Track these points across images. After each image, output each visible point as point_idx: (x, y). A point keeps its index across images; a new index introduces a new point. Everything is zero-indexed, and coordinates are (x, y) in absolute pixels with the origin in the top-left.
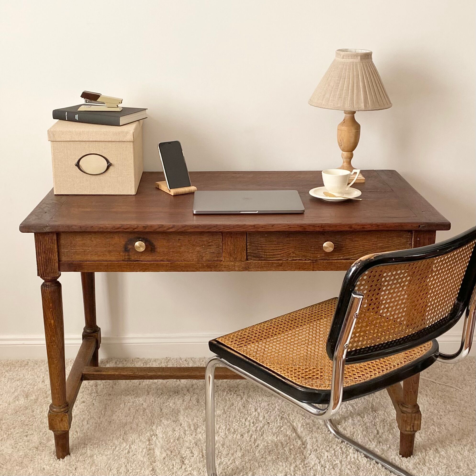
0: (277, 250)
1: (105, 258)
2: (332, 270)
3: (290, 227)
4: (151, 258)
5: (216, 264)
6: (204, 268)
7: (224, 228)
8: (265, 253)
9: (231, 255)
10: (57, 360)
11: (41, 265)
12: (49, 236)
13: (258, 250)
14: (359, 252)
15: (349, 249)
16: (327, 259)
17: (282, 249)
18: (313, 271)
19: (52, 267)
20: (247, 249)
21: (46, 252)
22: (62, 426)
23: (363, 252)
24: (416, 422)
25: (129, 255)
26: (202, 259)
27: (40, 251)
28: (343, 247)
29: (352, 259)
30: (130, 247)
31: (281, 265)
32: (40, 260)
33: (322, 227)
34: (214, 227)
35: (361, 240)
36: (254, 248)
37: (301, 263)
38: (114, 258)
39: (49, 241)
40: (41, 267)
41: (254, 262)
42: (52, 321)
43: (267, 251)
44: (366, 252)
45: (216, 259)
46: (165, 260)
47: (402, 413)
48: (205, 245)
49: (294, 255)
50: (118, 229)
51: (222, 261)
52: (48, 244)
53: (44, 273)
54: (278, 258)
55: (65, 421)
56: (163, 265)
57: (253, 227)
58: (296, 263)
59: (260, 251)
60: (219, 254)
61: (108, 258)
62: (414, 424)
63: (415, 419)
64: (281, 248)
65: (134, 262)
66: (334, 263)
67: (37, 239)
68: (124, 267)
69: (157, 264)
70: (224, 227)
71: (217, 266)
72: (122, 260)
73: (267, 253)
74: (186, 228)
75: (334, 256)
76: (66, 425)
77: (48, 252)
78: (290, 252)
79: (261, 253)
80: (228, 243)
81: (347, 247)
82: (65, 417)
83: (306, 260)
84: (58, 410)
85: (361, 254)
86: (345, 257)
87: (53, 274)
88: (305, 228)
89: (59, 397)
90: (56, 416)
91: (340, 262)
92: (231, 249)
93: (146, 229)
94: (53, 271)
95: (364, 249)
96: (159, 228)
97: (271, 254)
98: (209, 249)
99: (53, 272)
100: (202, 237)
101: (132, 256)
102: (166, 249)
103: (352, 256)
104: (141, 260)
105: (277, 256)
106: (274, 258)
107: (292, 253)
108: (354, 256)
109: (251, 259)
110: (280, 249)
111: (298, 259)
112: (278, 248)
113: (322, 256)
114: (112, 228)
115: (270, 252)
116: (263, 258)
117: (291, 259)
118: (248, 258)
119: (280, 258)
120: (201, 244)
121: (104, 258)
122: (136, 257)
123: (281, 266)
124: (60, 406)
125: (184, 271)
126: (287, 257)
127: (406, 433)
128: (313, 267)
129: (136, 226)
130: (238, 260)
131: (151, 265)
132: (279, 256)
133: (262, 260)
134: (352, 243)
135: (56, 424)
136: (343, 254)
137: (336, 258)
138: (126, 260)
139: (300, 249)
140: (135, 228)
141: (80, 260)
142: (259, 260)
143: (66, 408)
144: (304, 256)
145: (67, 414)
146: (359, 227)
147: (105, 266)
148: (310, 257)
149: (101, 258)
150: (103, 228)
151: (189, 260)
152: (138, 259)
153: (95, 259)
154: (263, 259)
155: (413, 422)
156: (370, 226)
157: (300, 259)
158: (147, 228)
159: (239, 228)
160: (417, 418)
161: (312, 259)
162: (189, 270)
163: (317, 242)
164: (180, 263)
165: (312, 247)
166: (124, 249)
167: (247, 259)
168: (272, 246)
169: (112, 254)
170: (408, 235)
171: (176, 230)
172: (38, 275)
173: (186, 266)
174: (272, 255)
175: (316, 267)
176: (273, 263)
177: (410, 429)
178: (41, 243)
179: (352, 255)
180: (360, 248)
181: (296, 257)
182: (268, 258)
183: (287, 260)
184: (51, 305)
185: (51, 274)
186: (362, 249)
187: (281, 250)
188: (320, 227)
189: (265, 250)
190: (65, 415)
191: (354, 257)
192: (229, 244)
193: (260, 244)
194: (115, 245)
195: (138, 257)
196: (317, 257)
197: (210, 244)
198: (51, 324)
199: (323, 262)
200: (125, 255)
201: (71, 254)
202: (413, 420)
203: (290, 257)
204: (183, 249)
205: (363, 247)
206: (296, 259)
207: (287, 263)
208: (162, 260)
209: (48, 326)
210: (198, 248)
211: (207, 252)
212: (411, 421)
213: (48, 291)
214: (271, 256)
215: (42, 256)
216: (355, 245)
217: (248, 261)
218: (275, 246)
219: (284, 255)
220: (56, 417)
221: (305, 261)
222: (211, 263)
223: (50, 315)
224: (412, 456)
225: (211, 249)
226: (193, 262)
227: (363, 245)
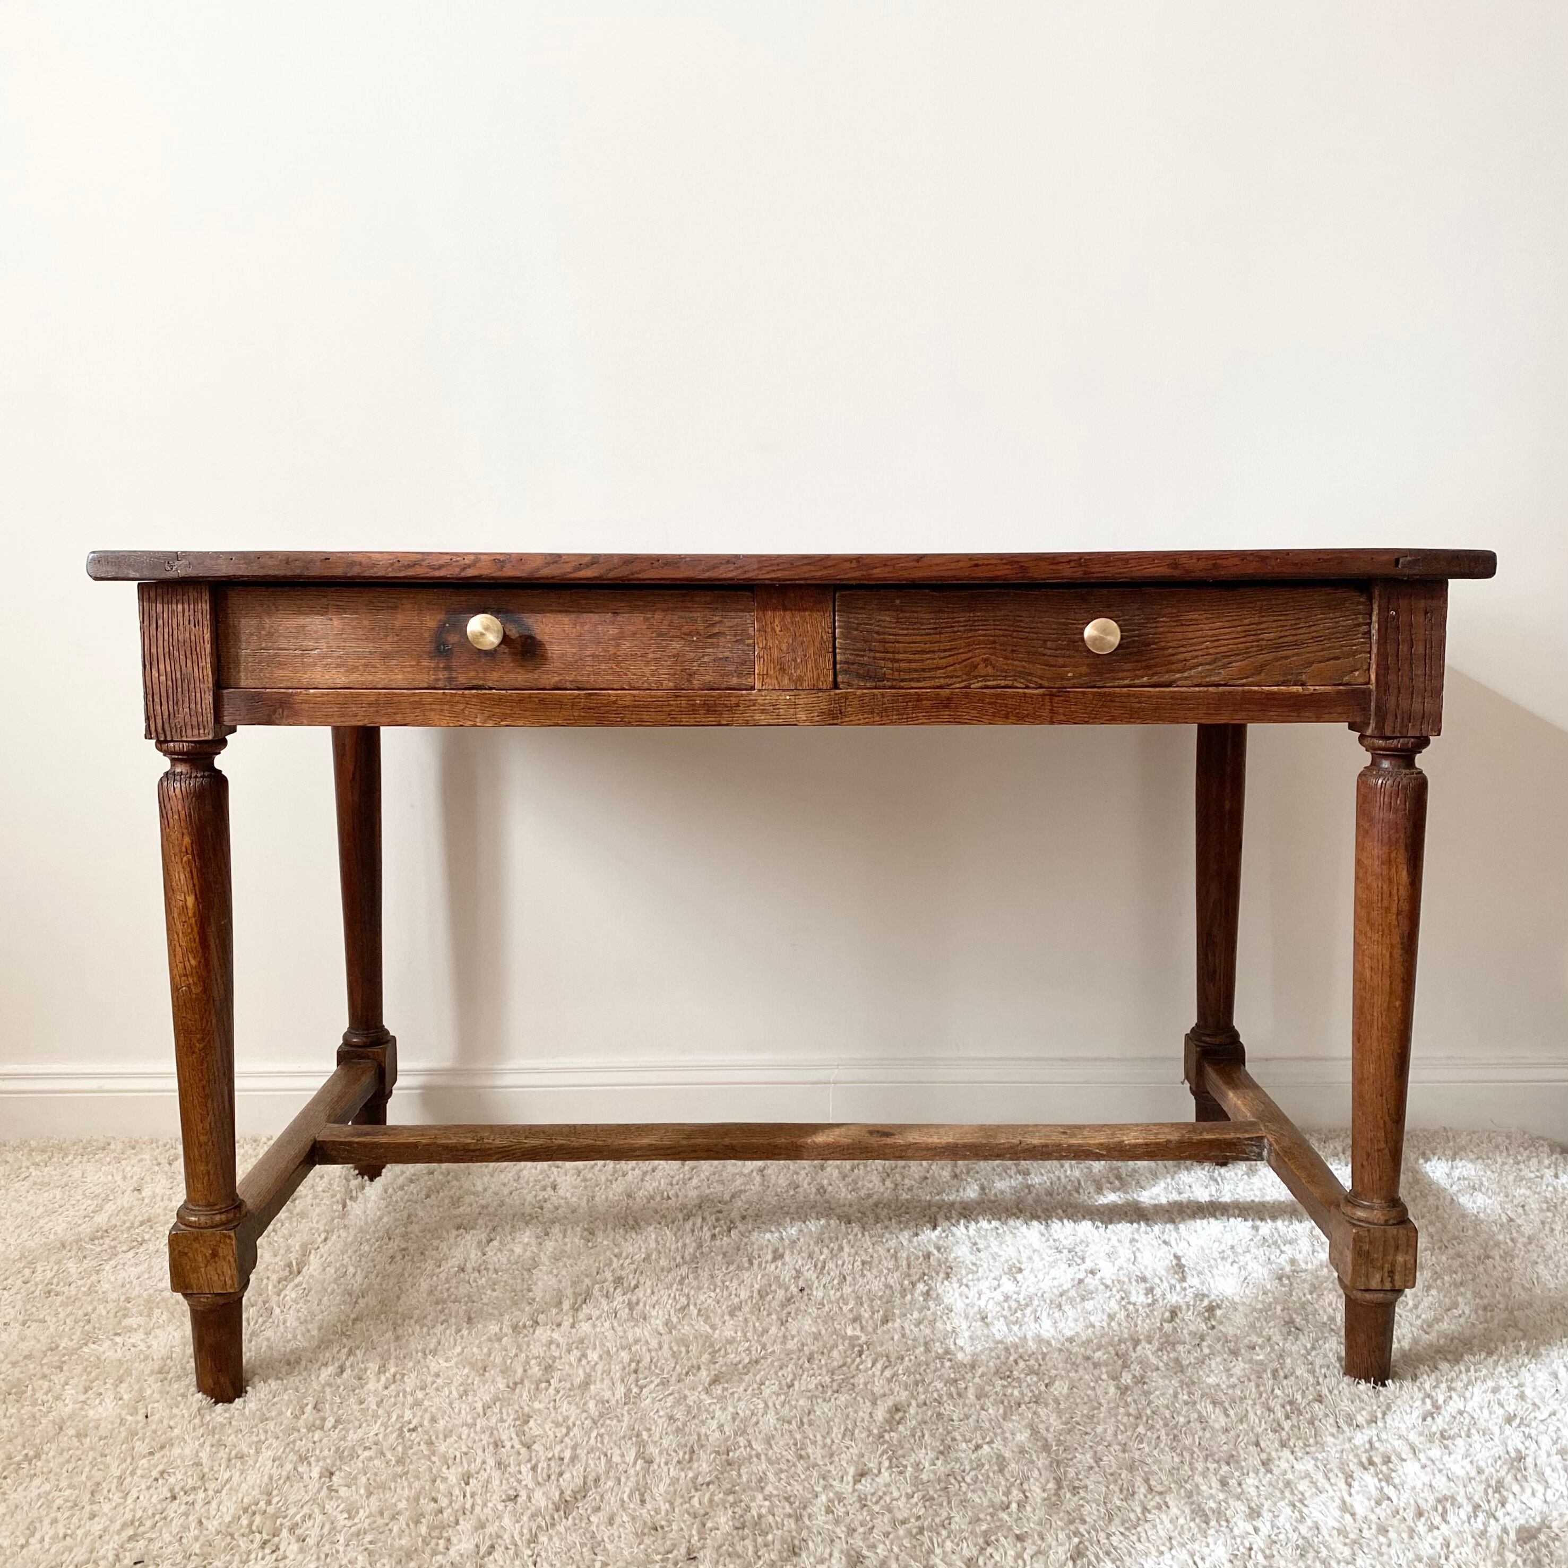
0: (934, 652)
1: (371, 678)
2: (1112, 720)
3: (976, 565)
4: (520, 677)
5: (734, 700)
6: (694, 712)
7: (759, 569)
8: (896, 665)
9: (783, 670)
10: (203, 1039)
11: (157, 700)
12: (186, 597)
13: (872, 654)
14: (1200, 660)
15: (1170, 651)
16: (1099, 684)
17: (950, 650)
18: (1052, 723)
19: (193, 706)
20: (834, 648)
21: (176, 654)
22: (216, 1278)
23: (1214, 661)
24: (1400, 1259)
25: (448, 668)
26: (689, 681)
27: (154, 650)
28: (1149, 645)
29: (1179, 683)
30: (453, 639)
31: (947, 703)
32: (155, 680)
33: (1081, 565)
34: (728, 562)
35: (1207, 619)
36: (859, 645)
37: (1013, 696)
38: (400, 677)
39: (186, 614)
40: (158, 707)
41: (859, 692)
42: (190, 901)
43: (901, 656)
44: (1226, 660)
45: (735, 681)
46: (569, 685)
47: (1354, 1225)
48: (698, 633)
49: (990, 670)
50: (409, 566)
51: (753, 688)
52: (181, 627)
53: (167, 726)
54: (938, 682)
55: (224, 1258)
56: (559, 704)
57: (854, 564)
58: (998, 696)
59: (878, 655)
60: (744, 663)
61: (380, 678)
62: (1393, 1265)
63: (1397, 1248)
64: (948, 645)
65: (467, 692)
66: (1121, 695)
67: (146, 608)
68: (432, 710)
69: (542, 701)
70: (759, 562)
71: (738, 705)
72: (425, 685)
73: (903, 665)
74: (635, 567)
75: (1121, 675)
76: (228, 1271)
77: (182, 652)
78: (978, 659)
79: (882, 663)
80: (773, 629)
81: (1163, 644)
82: (225, 1243)
83: (1027, 687)
84: (203, 1219)
85: (1208, 667)
86: (1155, 679)
87: (196, 732)
88: (1024, 569)
89: (208, 1173)
90: (196, 1239)
91: (1141, 694)
92: (784, 647)
93: (502, 567)
94: (194, 719)
95: (1218, 650)
96: (548, 564)
97: (914, 665)
98: (712, 645)
99: (195, 723)
100: (689, 605)
101: (460, 670)
102: (572, 646)
103: (1178, 675)
104: (491, 684)
105: (932, 674)
106: (925, 679)
107: (982, 665)
108: (1186, 674)
109: (850, 685)
110: (945, 651)
111: (1003, 683)
112: (936, 647)
113: (1081, 675)
114: (392, 564)
115: (910, 661)
116: (888, 680)
117: (980, 684)
118: (840, 678)
119: (942, 681)
120: (685, 629)
121: (368, 678)
122: (473, 674)
123: (947, 706)
124: (210, 1205)
125: (629, 724)
126: (964, 677)
127: (1368, 1296)
128: (1052, 711)
129: (472, 557)
130: (805, 685)
131: (521, 701)
132: (940, 673)
133: (884, 687)
134: (1177, 629)
135: (195, 1270)
136: (1148, 667)
137: (1126, 682)
138: (440, 684)
139: (1010, 648)
140: (469, 566)
141: (289, 684)
142: (876, 688)
143: (231, 1215)
144: (1024, 674)
145: (232, 1234)
146: (1202, 564)
147: (370, 704)
148: (1041, 678)
149: (355, 678)
150: (360, 564)
151: (646, 685)
152: (481, 683)
153: (338, 681)
154: (889, 684)
155: (1390, 1258)
156: (1236, 561)
157: (1010, 683)
158: (508, 566)
159: (809, 568)
160: (1402, 1241)
161: (1046, 684)
162: (645, 717)
163: (1063, 624)
164: (617, 695)
165: (1049, 644)
166: (430, 647)
167: (836, 686)
168: (919, 638)
169: (394, 662)
170: (1359, 603)
171: (603, 571)
172: (148, 735)
173: (635, 707)
174: (916, 670)
175: (1061, 710)
176: (919, 697)
177: (1382, 1281)
178: (160, 622)
179: (1179, 671)
180: (1203, 646)
181: (995, 677)
182: (903, 680)
183: (968, 687)
184: (187, 840)
185: (189, 731)
186: (1211, 651)
187: (947, 654)
188: (1073, 564)
189: (893, 652)
190: (225, 1235)
191: (1186, 678)
192: (778, 629)
193: (878, 633)
194: (405, 633)
195: (481, 675)
196: (1063, 679)
197: (716, 630)
198: (185, 907)
199: (1083, 693)
200: (436, 669)
201: (260, 663)
202: (1392, 1251)
203: (976, 677)
204: (626, 645)
205: (1216, 644)
206: (995, 683)
207: (967, 695)
208: (559, 685)
209: (176, 915)
210: (676, 645)
211: (706, 659)
212: (1385, 1253)
213: (178, 791)
214: (915, 675)
215: (162, 667)
216: (1190, 635)
217: (838, 691)
218: (927, 638)
219: (955, 670)
220: (196, 1245)
221: (1026, 691)
222: (720, 696)
223: (182, 877)
224: (1389, 1382)
225: (718, 646)
226: (660, 693)
227: (1213, 636)
